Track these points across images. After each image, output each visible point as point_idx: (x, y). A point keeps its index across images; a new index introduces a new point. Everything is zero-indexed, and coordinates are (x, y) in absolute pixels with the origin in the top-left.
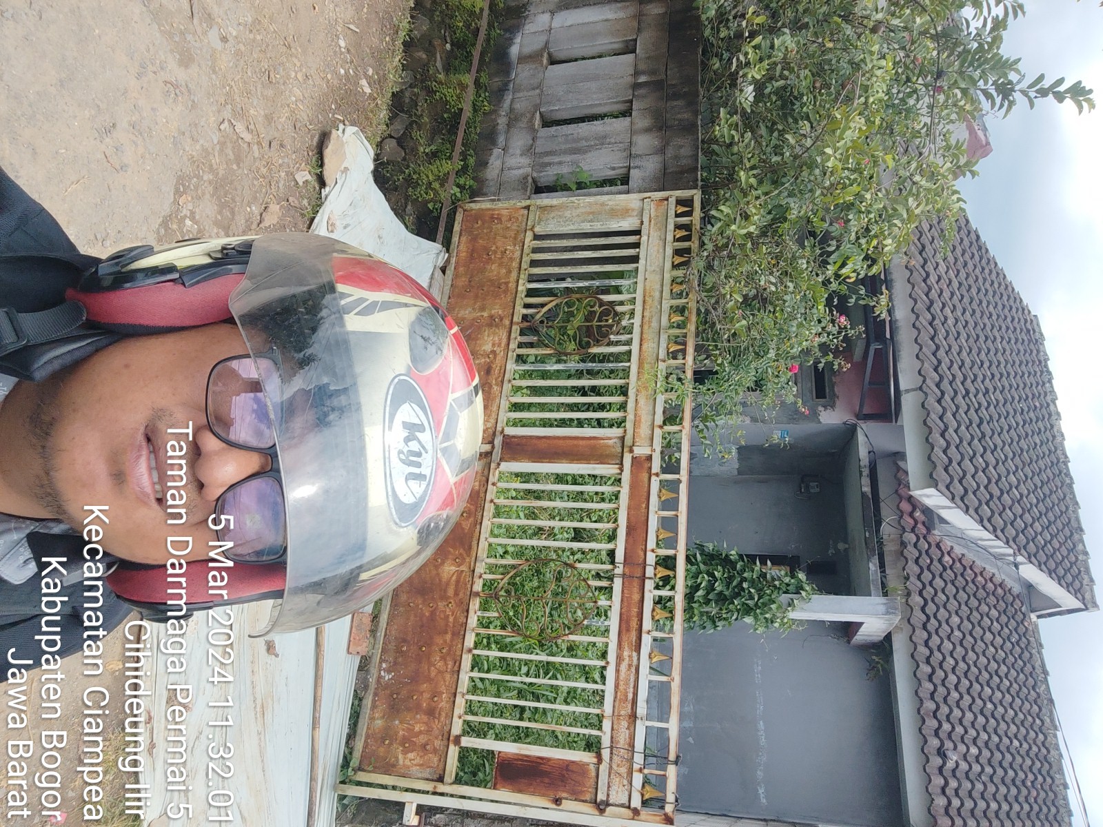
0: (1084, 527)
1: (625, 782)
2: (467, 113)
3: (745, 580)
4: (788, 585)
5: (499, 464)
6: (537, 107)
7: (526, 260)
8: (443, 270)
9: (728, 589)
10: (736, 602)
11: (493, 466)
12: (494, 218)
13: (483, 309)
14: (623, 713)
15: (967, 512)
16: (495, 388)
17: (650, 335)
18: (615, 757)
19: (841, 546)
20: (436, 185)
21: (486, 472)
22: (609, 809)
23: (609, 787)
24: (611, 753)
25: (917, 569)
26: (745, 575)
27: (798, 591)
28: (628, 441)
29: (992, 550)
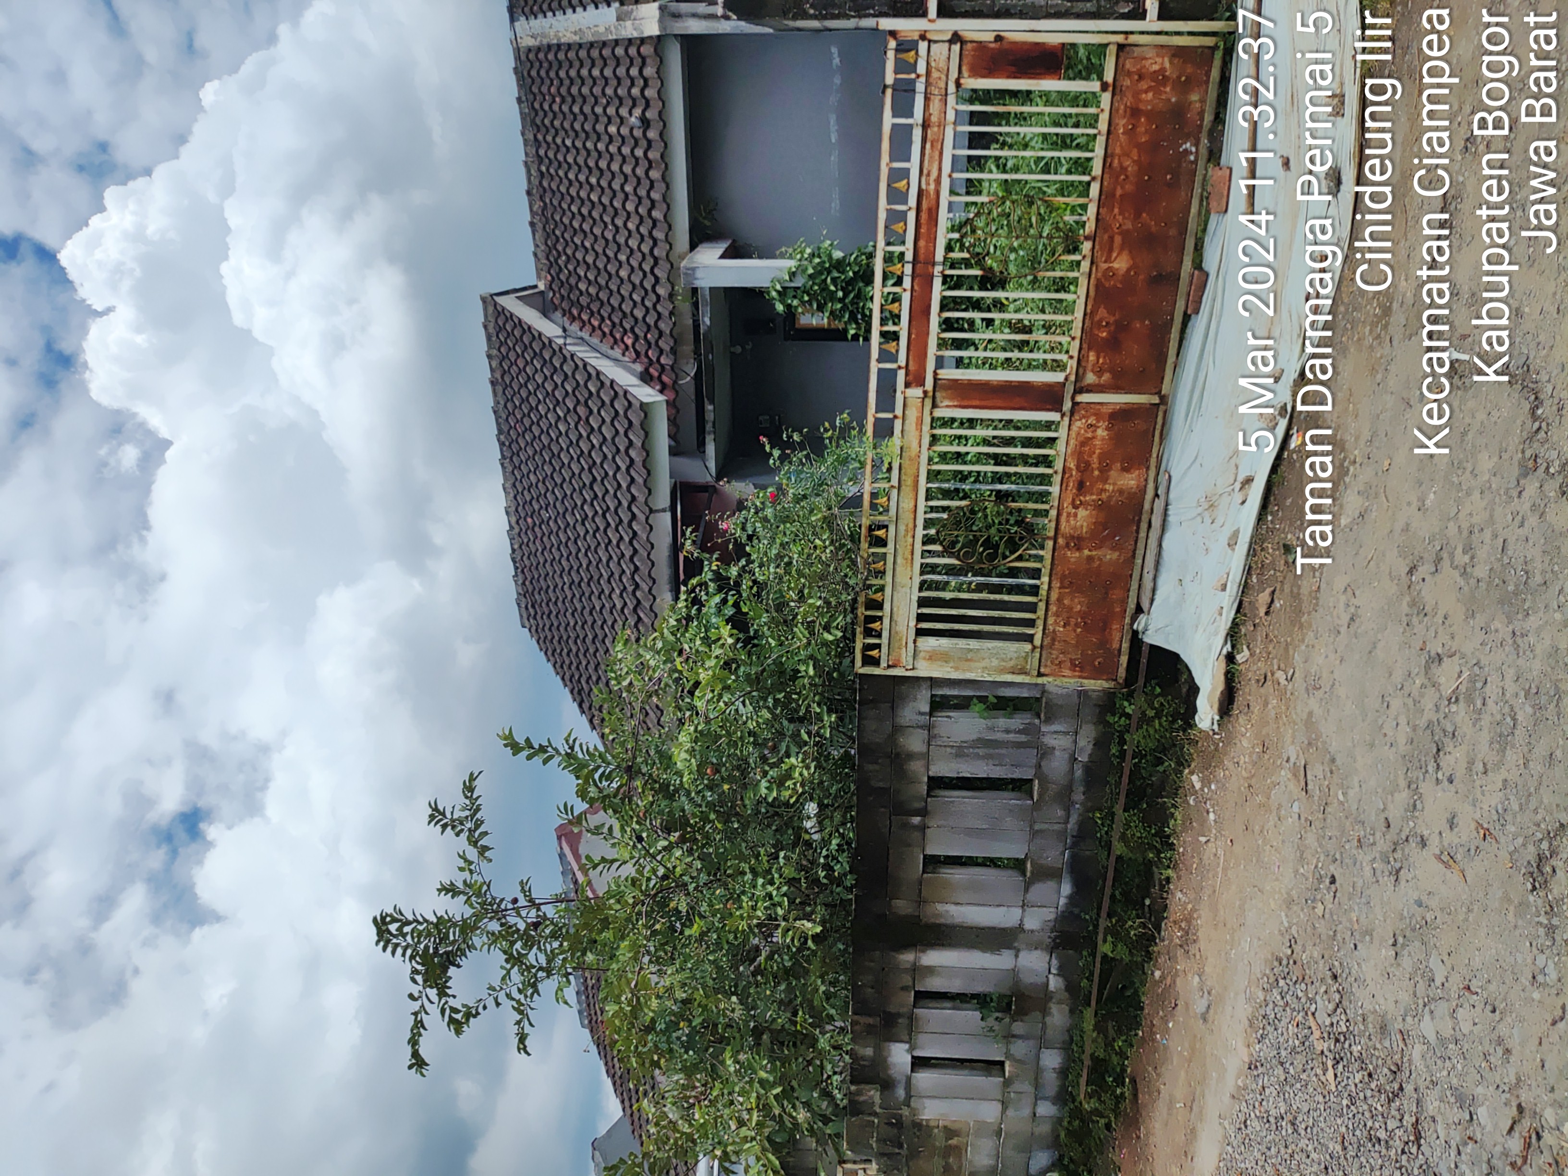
0: (489, 386)
1: (933, 64)
2: (1118, 809)
3: (841, 300)
4: (795, 297)
5: (1066, 379)
6: (1036, 807)
7: (1041, 612)
8: (1139, 610)
9: (859, 289)
10: (851, 274)
11: (1073, 378)
12: (1082, 667)
13: (1090, 559)
14: (936, 129)
15: (612, 382)
16: (1072, 466)
17: (907, 517)
18: (943, 85)
19: (738, 349)
20: (1151, 713)
21: (1081, 371)
22: (948, 37)
23: (949, 58)
24: (946, 89)
25: (662, 325)
26: (839, 306)
27: (783, 293)
28: (928, 403)
29: (587, 348)
